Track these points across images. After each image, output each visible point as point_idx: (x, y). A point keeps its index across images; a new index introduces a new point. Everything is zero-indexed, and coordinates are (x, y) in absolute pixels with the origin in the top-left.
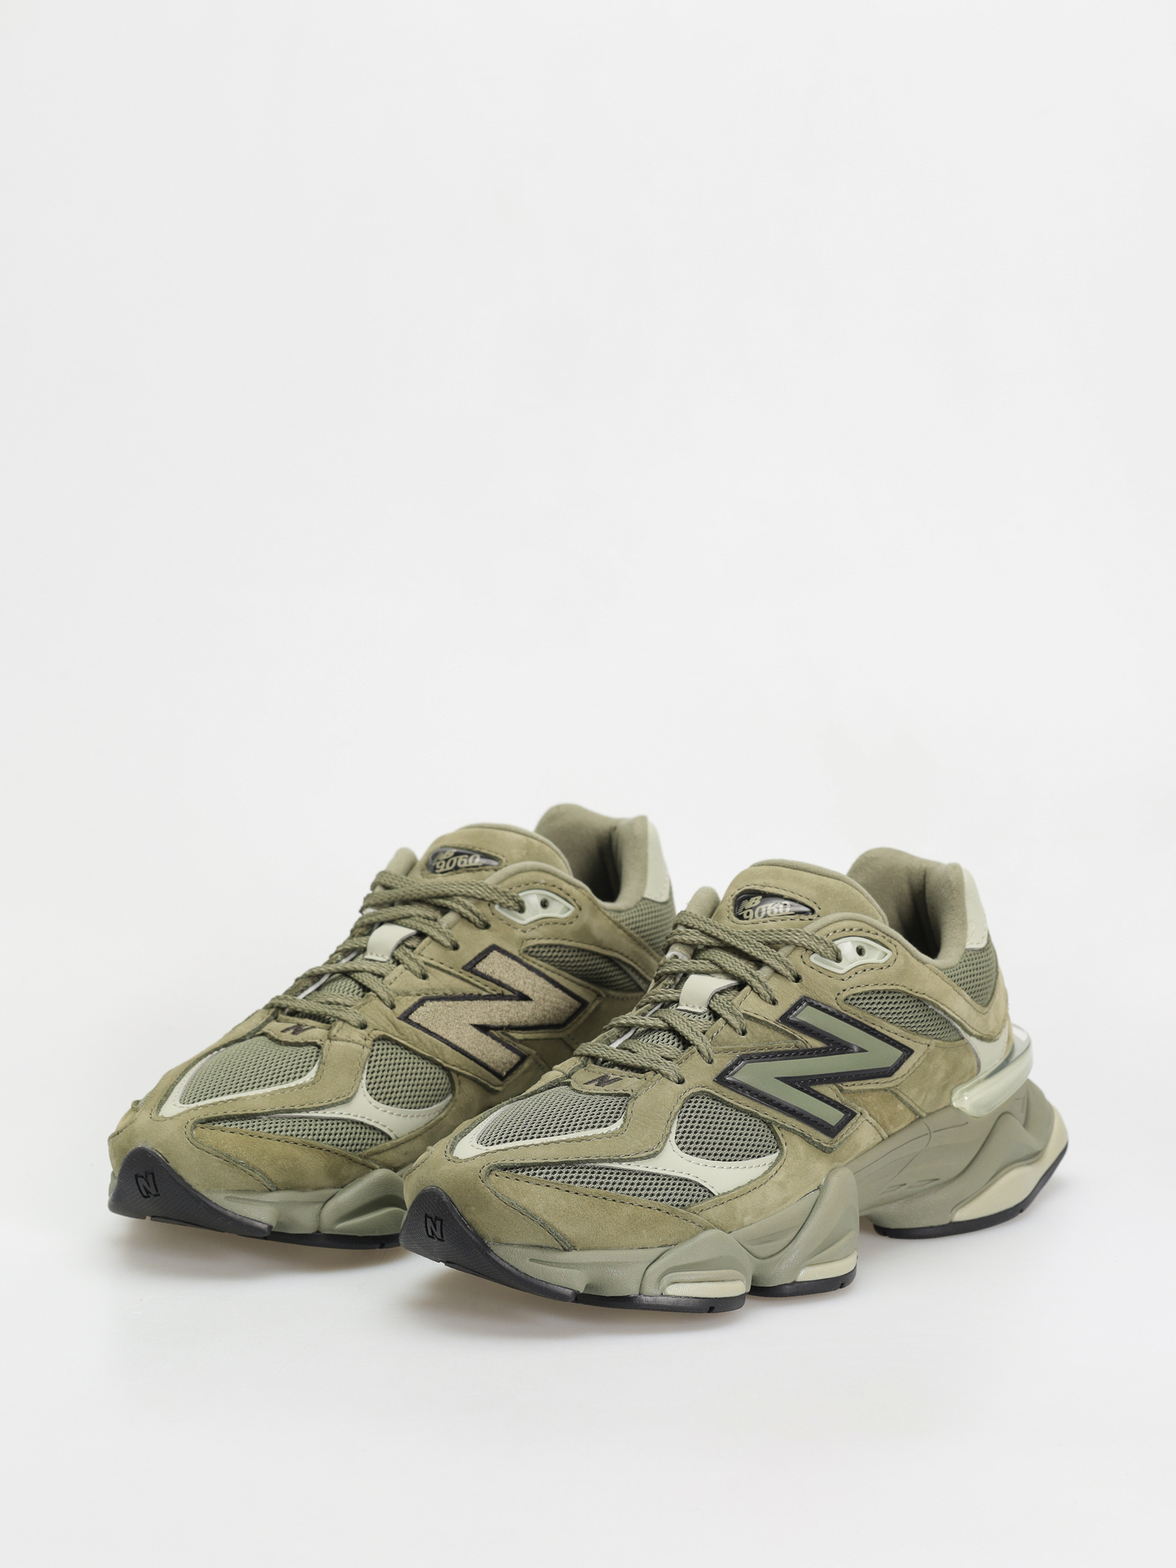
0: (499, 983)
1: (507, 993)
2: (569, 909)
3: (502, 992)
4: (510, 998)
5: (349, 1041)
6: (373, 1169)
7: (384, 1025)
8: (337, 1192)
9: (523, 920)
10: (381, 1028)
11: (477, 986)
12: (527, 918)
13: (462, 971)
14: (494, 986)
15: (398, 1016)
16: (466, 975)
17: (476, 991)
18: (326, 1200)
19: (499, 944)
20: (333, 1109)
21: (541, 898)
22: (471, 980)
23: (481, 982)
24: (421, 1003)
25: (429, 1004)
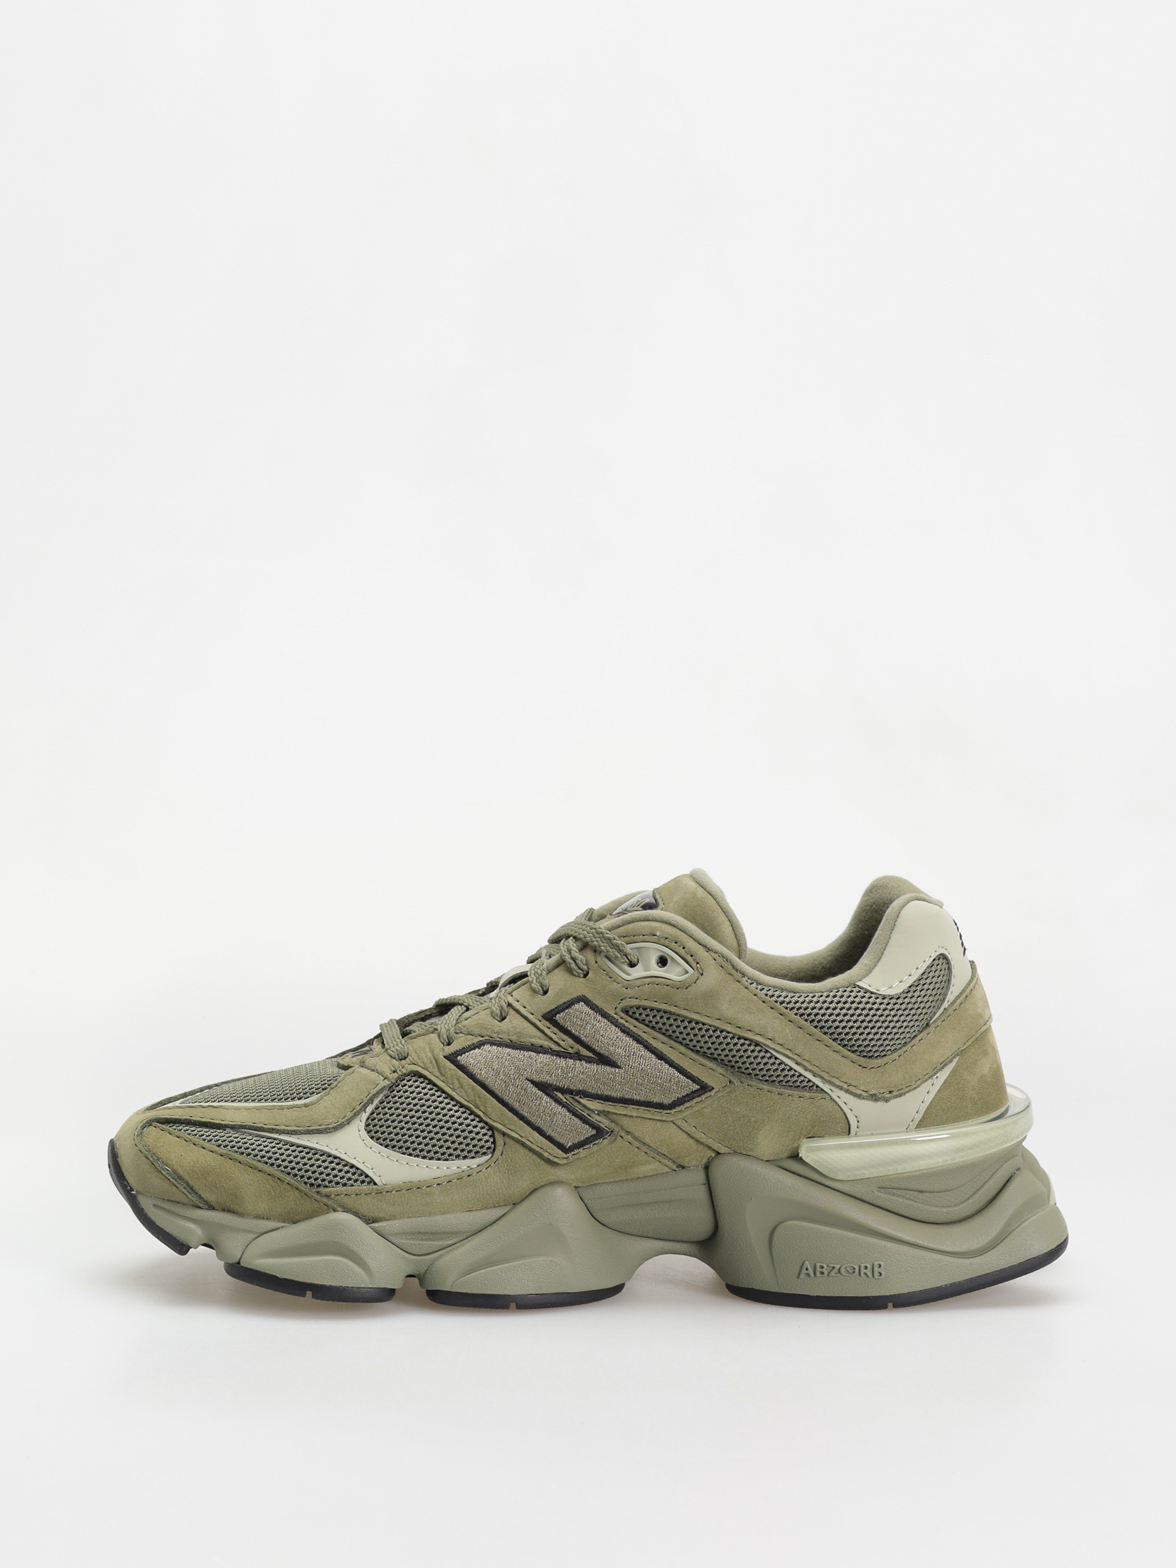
0: (577, 1039)
1: (584, 1052)
2: (687, 972)
3: (579, 1050)
4: (589, 1060)
5: (373, 1070)
6: (335, 1211)
7: (426, 1060)
8: (282, 1227)
9: (628, 974)
10: (420, 1064)
11: (551, 1039)
12: (637, 972)
13: (541, 1018)
14: (570, 1041)
15: (445, 1055)
16: (543, 1025)
17: (547, 1043)
18: (263, 1231)
19: (589, 996)
20: (308, 1137)
21: (660, 954)
22: (547, 1031)
23: (557, 1036)
24: (479, 1045)
25: (487, 1047)
